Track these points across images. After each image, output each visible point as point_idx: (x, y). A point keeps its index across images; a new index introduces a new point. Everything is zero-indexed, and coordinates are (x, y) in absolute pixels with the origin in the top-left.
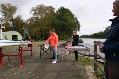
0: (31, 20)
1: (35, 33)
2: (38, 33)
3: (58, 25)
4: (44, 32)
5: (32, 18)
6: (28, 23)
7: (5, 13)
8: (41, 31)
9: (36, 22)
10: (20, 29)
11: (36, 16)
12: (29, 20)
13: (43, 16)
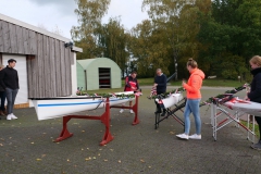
0: (145, 27)
1: (154, 61)
2: (161, 60)
3: (221, 36)
4: (179, 58)
5: (146, 22)
6: (137, 35)
7: (84, 14)
8: (171, 55)
9: (158, 32)
10: (118, 52)
11: (156, 17)
12: (139, 26)
13: (177, 13)
